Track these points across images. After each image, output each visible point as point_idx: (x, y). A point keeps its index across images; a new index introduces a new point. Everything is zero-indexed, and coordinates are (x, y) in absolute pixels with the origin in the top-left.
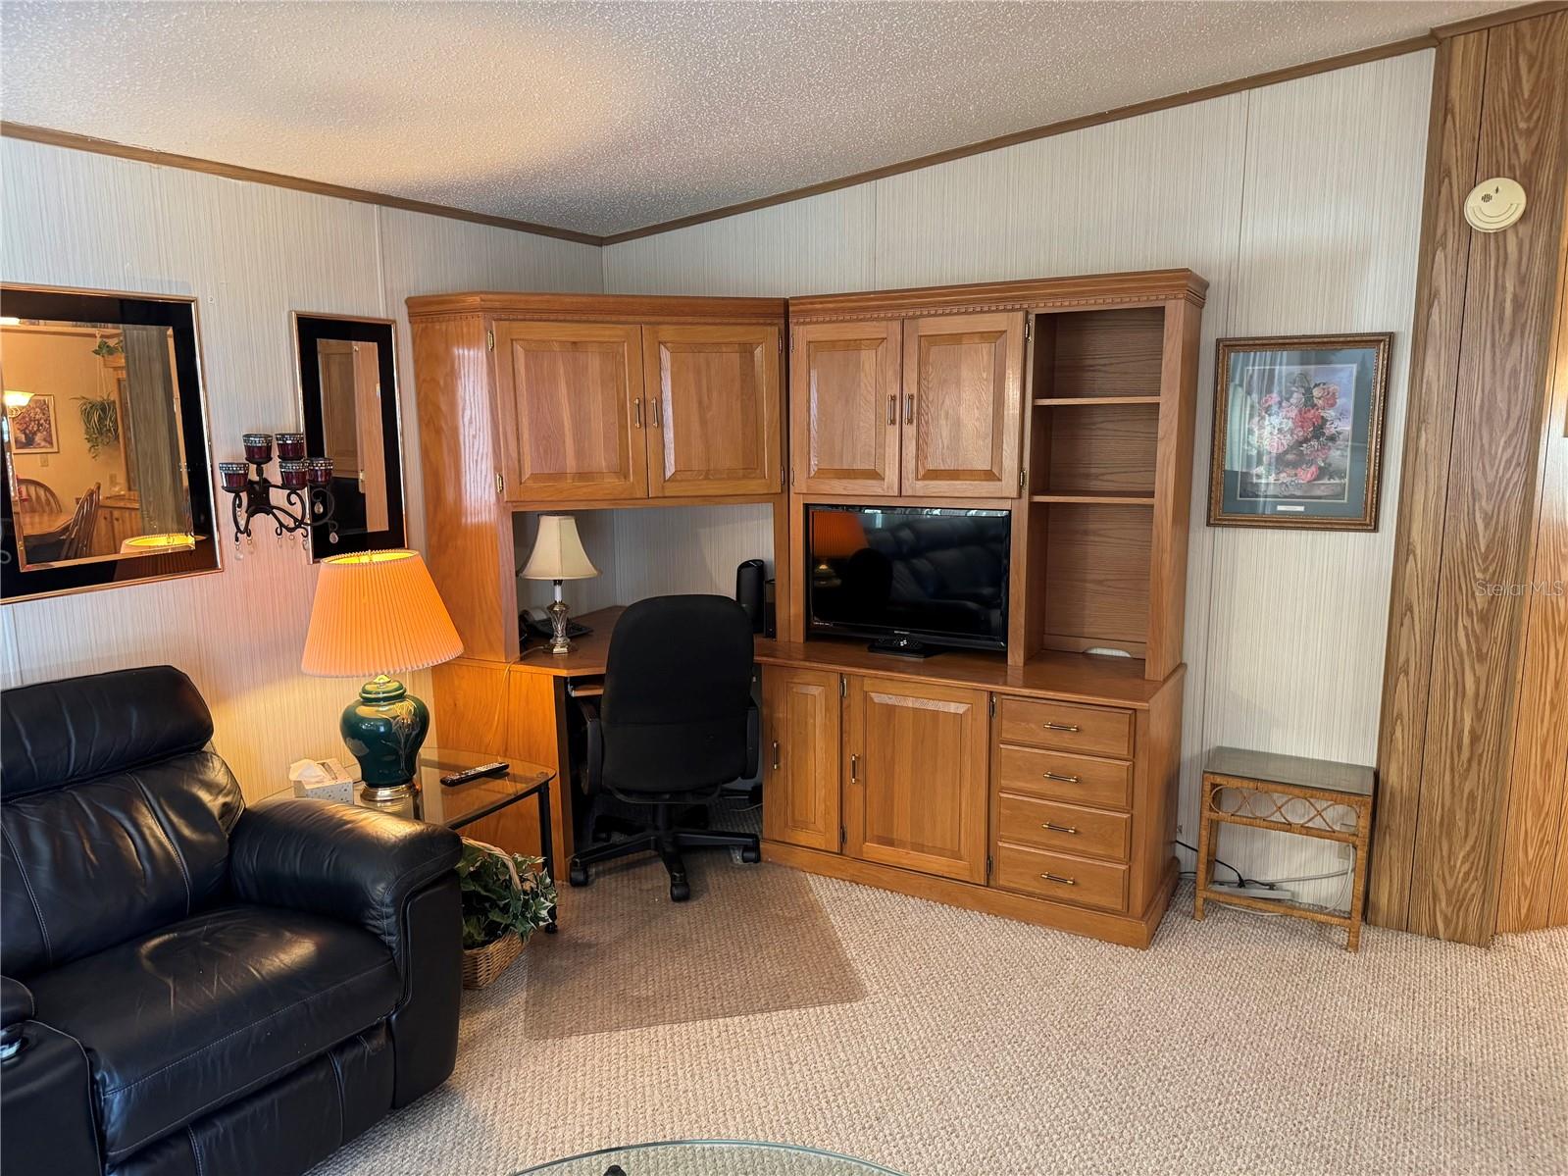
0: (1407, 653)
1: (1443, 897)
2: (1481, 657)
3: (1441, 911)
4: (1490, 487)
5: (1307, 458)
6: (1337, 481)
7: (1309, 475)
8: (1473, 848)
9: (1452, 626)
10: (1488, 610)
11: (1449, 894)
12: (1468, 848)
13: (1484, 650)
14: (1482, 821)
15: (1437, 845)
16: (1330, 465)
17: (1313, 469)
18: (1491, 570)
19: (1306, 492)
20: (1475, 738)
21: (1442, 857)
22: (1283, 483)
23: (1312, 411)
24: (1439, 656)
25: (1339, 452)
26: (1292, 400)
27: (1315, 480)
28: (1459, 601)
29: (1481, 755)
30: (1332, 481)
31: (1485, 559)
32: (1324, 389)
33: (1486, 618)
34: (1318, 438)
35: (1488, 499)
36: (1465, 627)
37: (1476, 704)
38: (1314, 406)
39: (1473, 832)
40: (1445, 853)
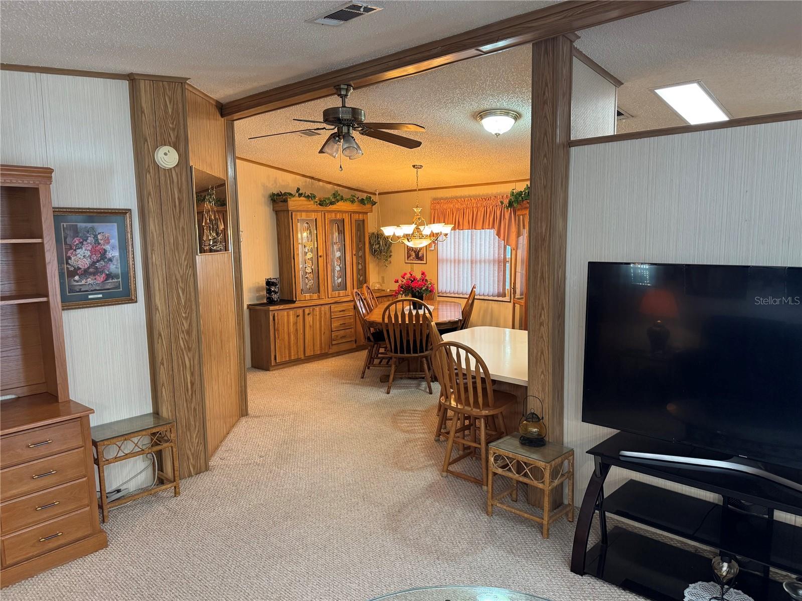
0: (162, 355)
1: (191, 457)
2: (189, 349)
3: (191, 463)
4: (182, 277)
5: (100, 270)
6: (116, 280)
7: (102, 279)
8: (198, 431)
9: (177, 339)
10: (189, 329)
11: (193, 455)
12: (196, 432)
13: (190, 346)
14: (200, 418)
15: (186, 437)
16: (111, 273)
17: (104, 275)
18: (188, 312)
19: (101, 287)
20: (192, 384)
21: (188, 440)
22: (90, 284)
23: (99, 247)
24: (174, 353)
25: (115, 266)
26: (88, 241)
27: (105, 281)
28: (178, 328)
29: (196, 391)
30: (113, 281)
31: (185, 308)
32: (103, 235)
33: (189, 333)
34: (104, 260)
35: (182, 282)
36: (182, 338)
37: (191, 369)
38: (99, 244)
39: (197, 424)
40: (189, 438)
